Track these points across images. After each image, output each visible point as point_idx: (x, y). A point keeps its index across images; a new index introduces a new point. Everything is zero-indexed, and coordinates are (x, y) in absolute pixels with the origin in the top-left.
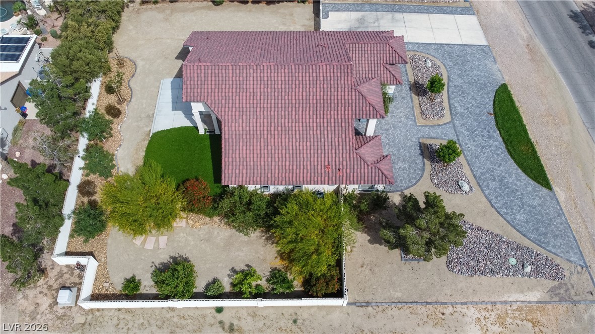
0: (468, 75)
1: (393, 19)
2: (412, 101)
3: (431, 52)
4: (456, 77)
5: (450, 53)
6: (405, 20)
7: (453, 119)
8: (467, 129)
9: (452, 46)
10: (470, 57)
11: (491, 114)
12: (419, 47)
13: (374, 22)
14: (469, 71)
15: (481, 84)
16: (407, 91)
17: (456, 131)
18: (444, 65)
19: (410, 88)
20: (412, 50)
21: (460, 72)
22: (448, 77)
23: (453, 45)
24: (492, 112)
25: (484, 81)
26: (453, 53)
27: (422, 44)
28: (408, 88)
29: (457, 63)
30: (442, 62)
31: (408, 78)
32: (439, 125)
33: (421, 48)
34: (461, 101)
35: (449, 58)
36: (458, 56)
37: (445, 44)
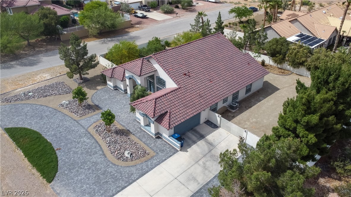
0: (89, 169)
1: (195, 179)
2: (121, 125)
3: (133, 169)
4: (99, 160)
5: (116, 180)
6: (183, 186)
7: (87, 131)
8: (73, 131)
9: (118, 189)
10: (94, 190)
11: (57, 149)
12: (147, 166)
13: (204, 164)
14: (90, 173)
15: (73, 169)
16: (129, 128)
17: (81, 125)
18: (115, 165)
19: (129, 131)
20: (150, 160)
21: (97, 167)
22: (106, 157)
23: (119, 192)
24: (57, 152)
25: (72, 173)
26: (113, 182)
27: (147, 172)
28: (130, 130)
29: (104, 174)
30: (118, 166)
31: (136, 136)
32: (95, 122)
33: (144, 167)
34: (86, 145)
35: (114, 174)
36: (107, 182)
37: (126, 187)
